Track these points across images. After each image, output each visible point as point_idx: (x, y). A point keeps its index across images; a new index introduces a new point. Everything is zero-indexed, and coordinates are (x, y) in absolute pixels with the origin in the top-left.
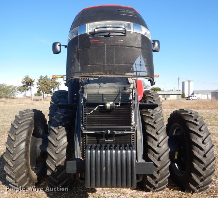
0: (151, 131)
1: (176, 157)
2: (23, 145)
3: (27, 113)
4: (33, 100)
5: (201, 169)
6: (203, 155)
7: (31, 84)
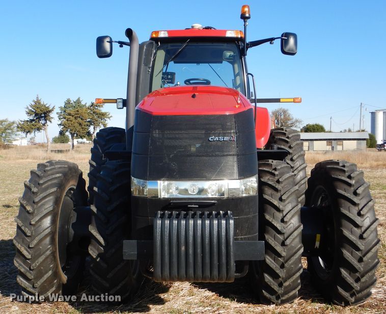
0: (272, 196)
1: (317, 244)
2: (47, 222)
3: (53, 167)
4: (52, 151)
5: (356, 259)
6: (359, 235)
7: (45, 117)
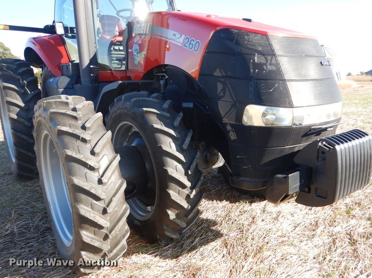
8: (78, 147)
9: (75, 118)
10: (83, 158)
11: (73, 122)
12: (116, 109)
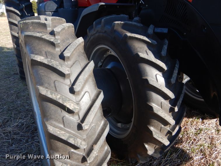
8: (54, 82)
9: (53, 44)
10: (60, 98)
11: (49, 49)
12: (94, 33)
